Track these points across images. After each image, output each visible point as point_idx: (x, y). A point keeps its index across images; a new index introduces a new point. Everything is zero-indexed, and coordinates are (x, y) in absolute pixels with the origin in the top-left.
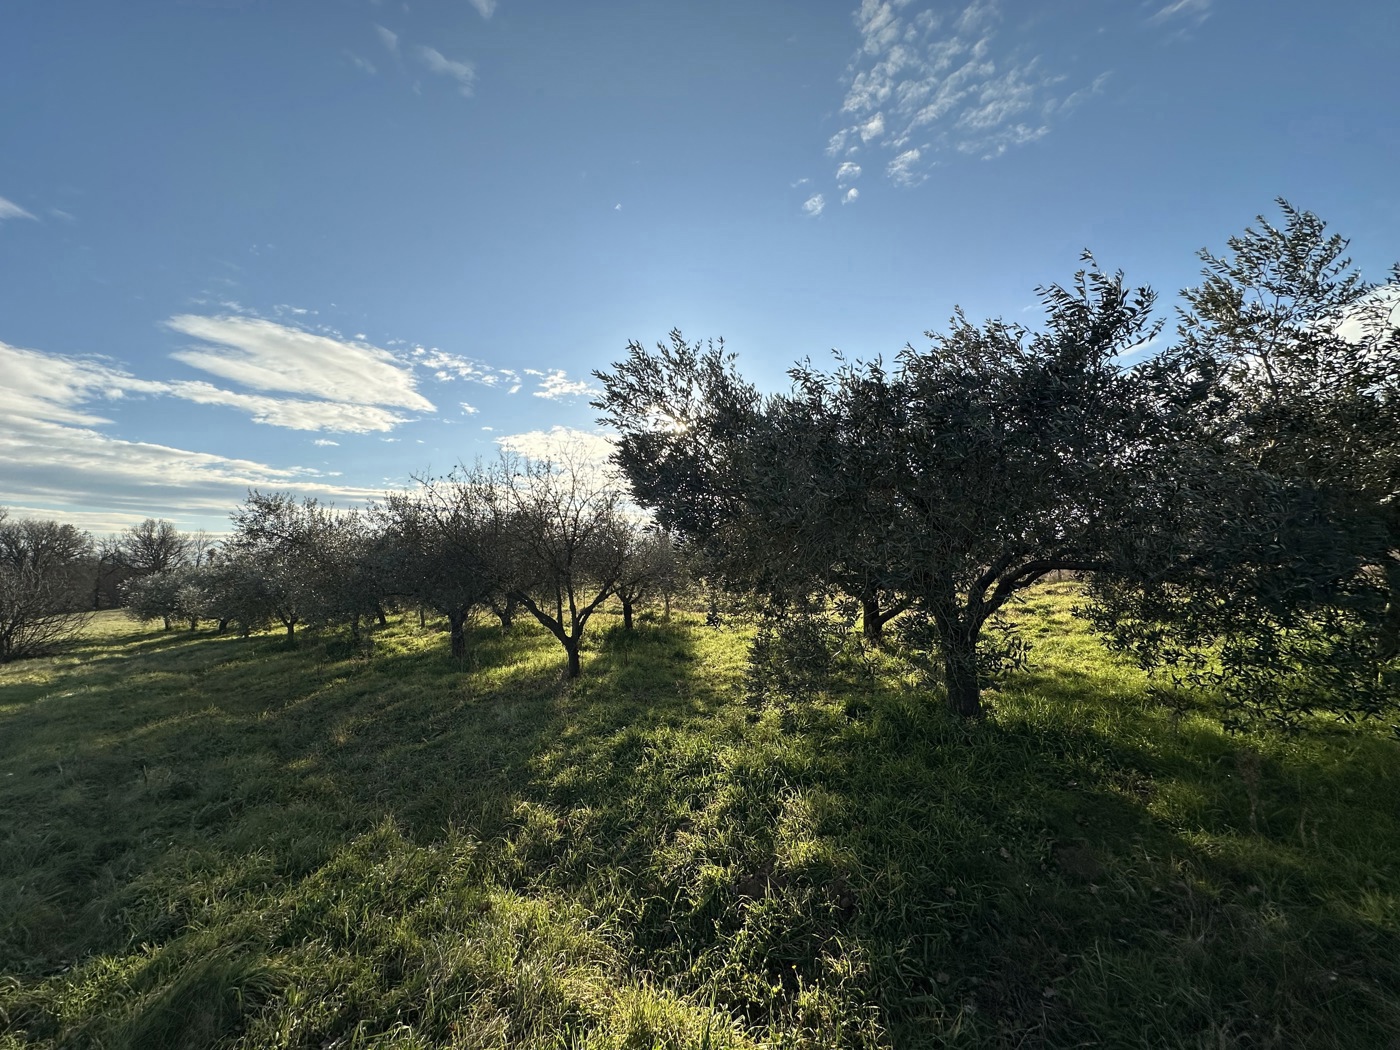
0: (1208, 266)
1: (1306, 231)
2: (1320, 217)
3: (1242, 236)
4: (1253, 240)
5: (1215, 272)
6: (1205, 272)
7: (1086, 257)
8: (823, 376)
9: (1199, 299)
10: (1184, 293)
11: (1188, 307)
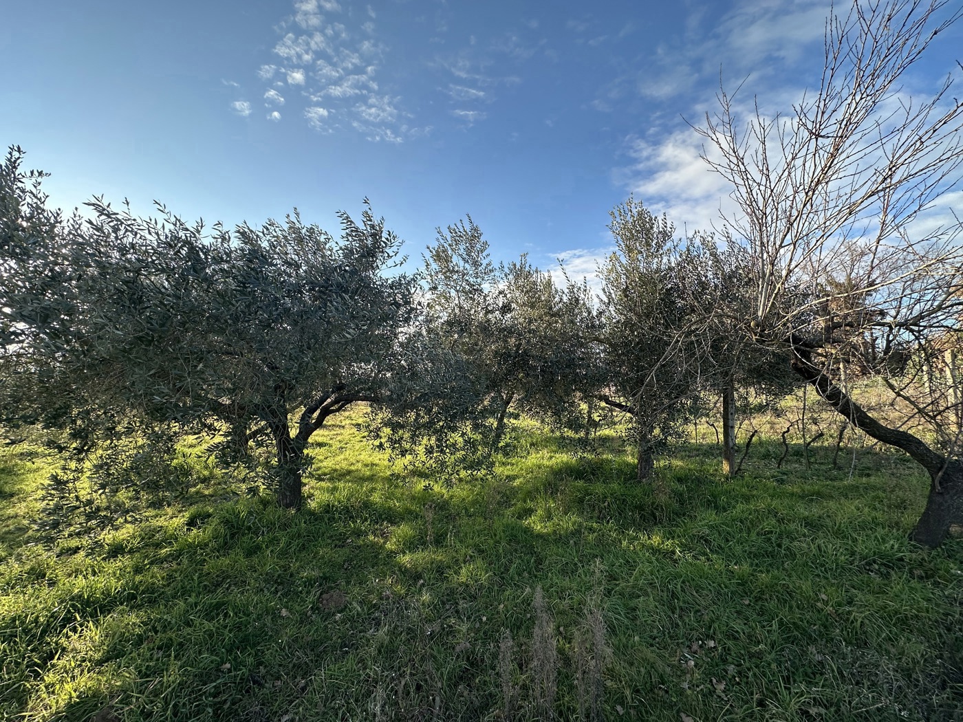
0: (440, 237)
1: (475, 235)
2: (481, 230)
3: (453, 226)
4: (457, 230)
5: (442, 241)
6: (438, 239)
7: (366, 202)
8: (134, 220)
9: (434, 252)
10: (428, 248)
11: (428, 255)
